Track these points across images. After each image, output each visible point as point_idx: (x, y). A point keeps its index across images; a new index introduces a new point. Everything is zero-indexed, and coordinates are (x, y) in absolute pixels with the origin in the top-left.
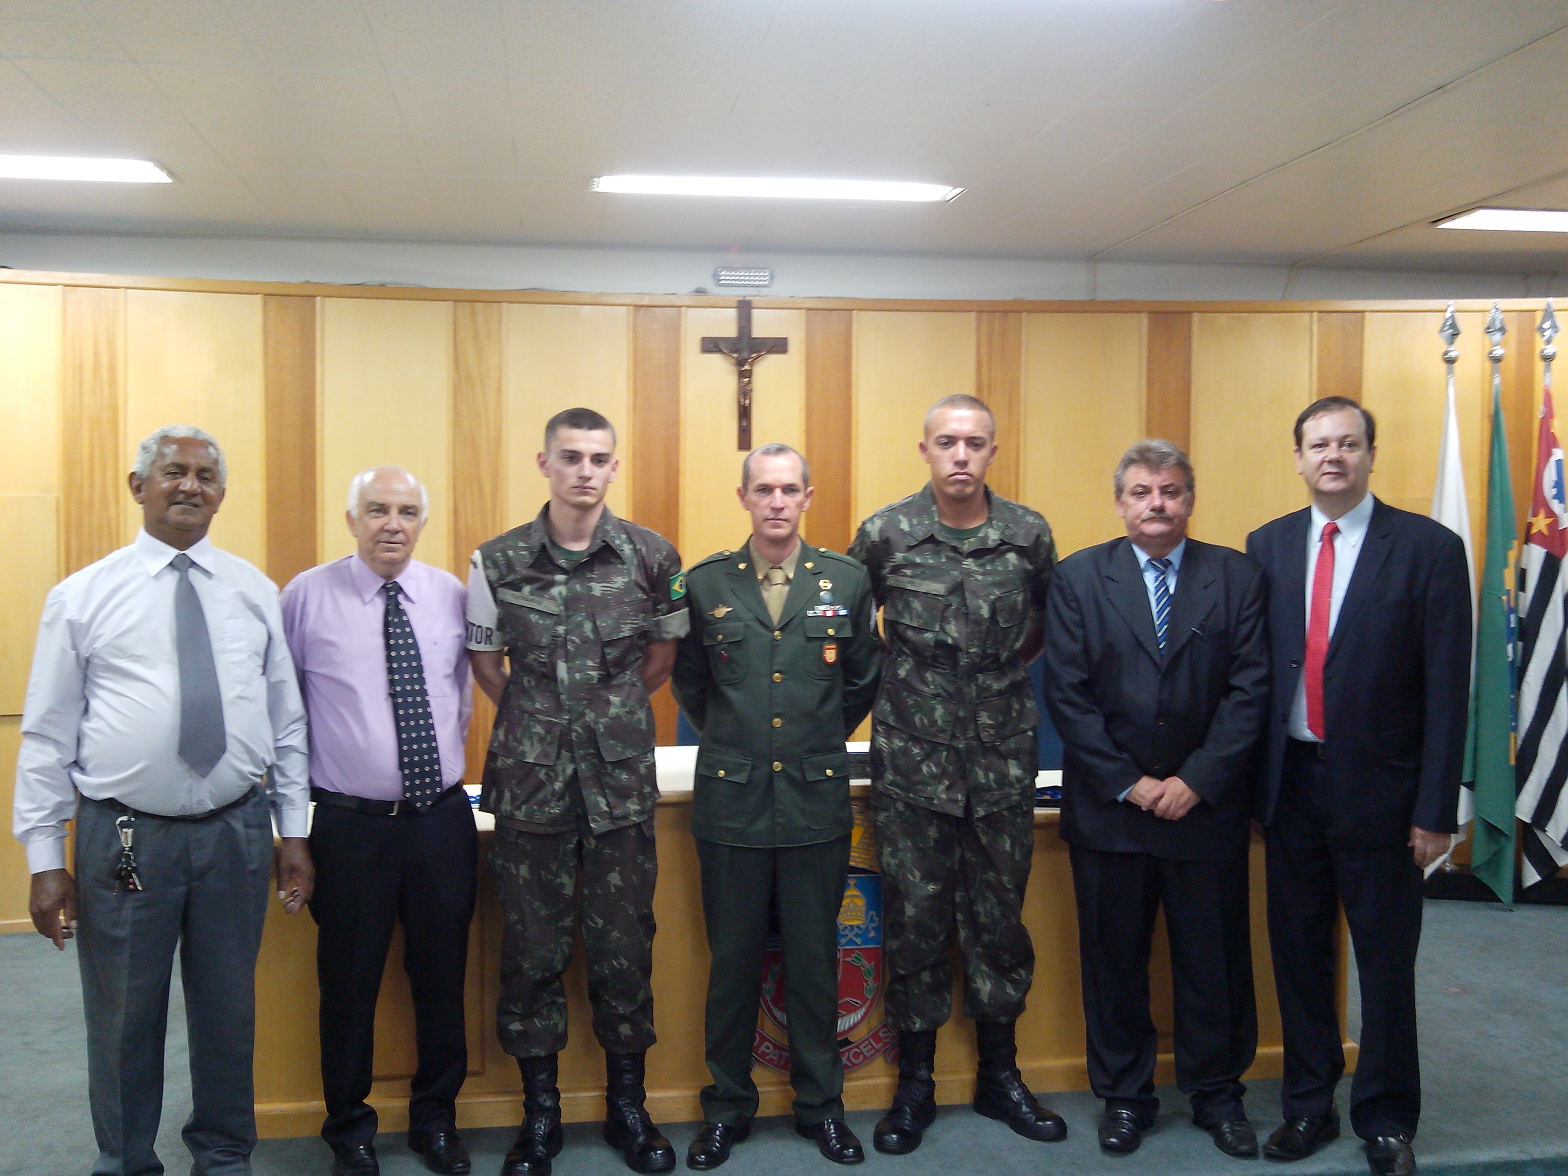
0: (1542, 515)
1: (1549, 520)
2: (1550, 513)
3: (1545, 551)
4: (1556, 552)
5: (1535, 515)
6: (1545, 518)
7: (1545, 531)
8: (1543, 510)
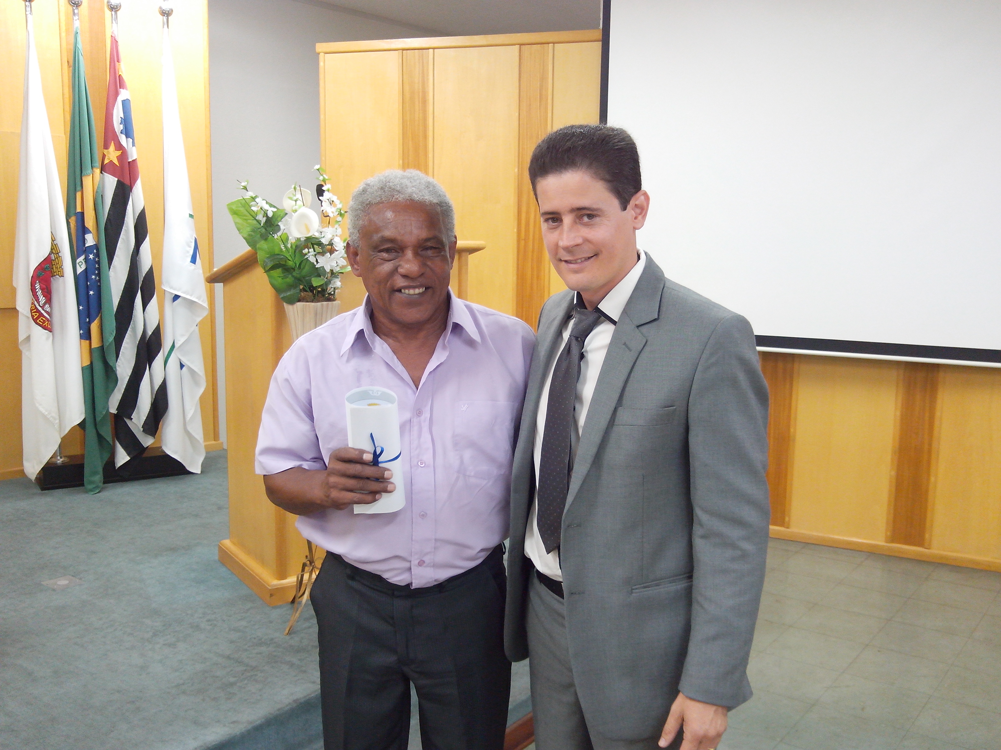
0: (112, 147)
3: (117, 179)
4: (126, 182)
5: (107, 147)
6: (115, 151)
7: (116, 162)
8: (113, 144)
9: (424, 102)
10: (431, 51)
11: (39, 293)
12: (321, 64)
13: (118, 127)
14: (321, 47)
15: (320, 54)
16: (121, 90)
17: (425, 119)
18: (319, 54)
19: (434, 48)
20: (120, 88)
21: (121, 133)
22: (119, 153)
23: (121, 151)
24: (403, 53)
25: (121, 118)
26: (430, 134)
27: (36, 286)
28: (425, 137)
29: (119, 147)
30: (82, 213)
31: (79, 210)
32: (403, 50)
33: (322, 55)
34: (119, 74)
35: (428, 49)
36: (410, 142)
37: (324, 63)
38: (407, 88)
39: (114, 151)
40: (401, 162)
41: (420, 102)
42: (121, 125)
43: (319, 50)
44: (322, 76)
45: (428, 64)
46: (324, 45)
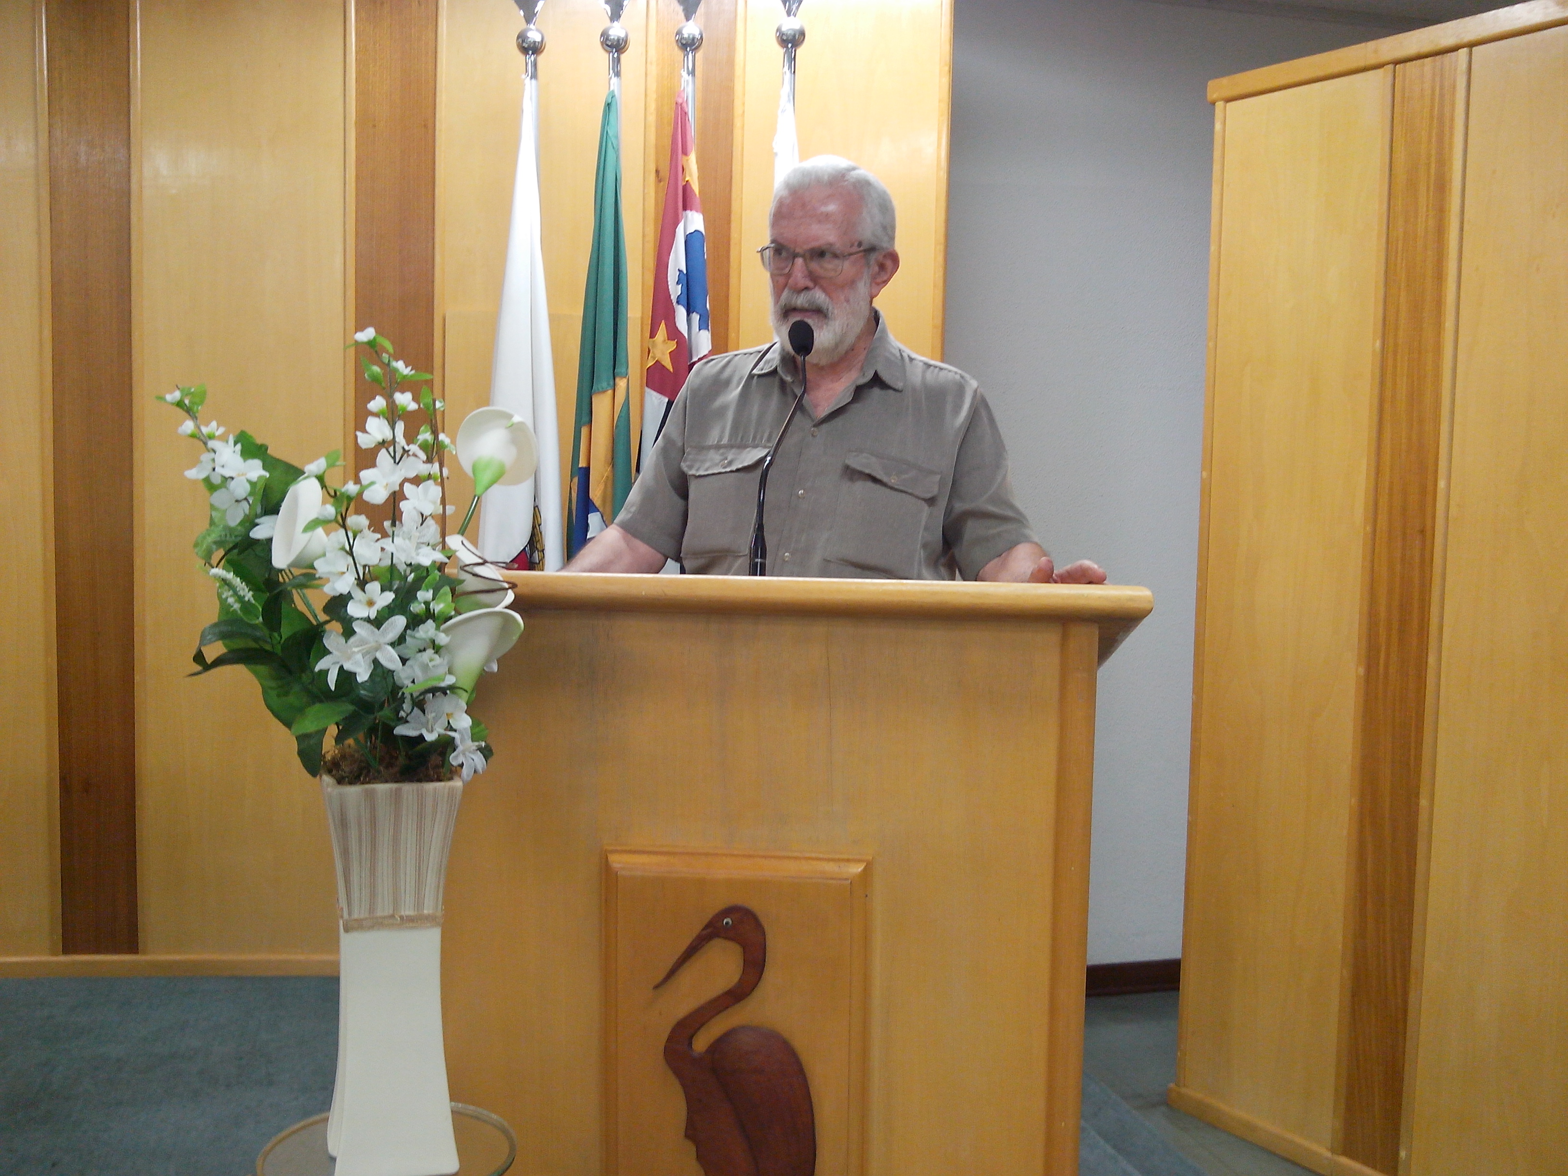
0: (661, 335)
5: (653, 334)
6: (668, 339)
7: (668, 363)
8: (663, 325)
9: (1441, 186)
10: (1464, 52)
12: (1218, 126)
13: (675, 290)
14: (1217, 88)
15: (1216, 104)
16: (689, 213)
17: (1441, 231)
18: (1213, 104)
19: (1471, 45)
20: (685, 208)
21: (678, 302)
22: (672, 346)
23: (676, 340)
24: (1395, 71)
25: (679, 270)
26: (1452, 267)
28: (1440, 276)
29: (673, 333)
30: (587, 470)
31: (582, 464)
32: (1397, 62)
33: (1219, 105)
34: (687, 179)
35: (1455, 49)
36: (1403, 294)
37: (1224, 123)
38: (1401, 156)
39: (665, 340)
40: (1378, 344)
41: (1432, 189)
42: (677, 286)
43: (1215, 96)
44: (1217, 154)
45: (1454, 87)
46: (1225, 81)
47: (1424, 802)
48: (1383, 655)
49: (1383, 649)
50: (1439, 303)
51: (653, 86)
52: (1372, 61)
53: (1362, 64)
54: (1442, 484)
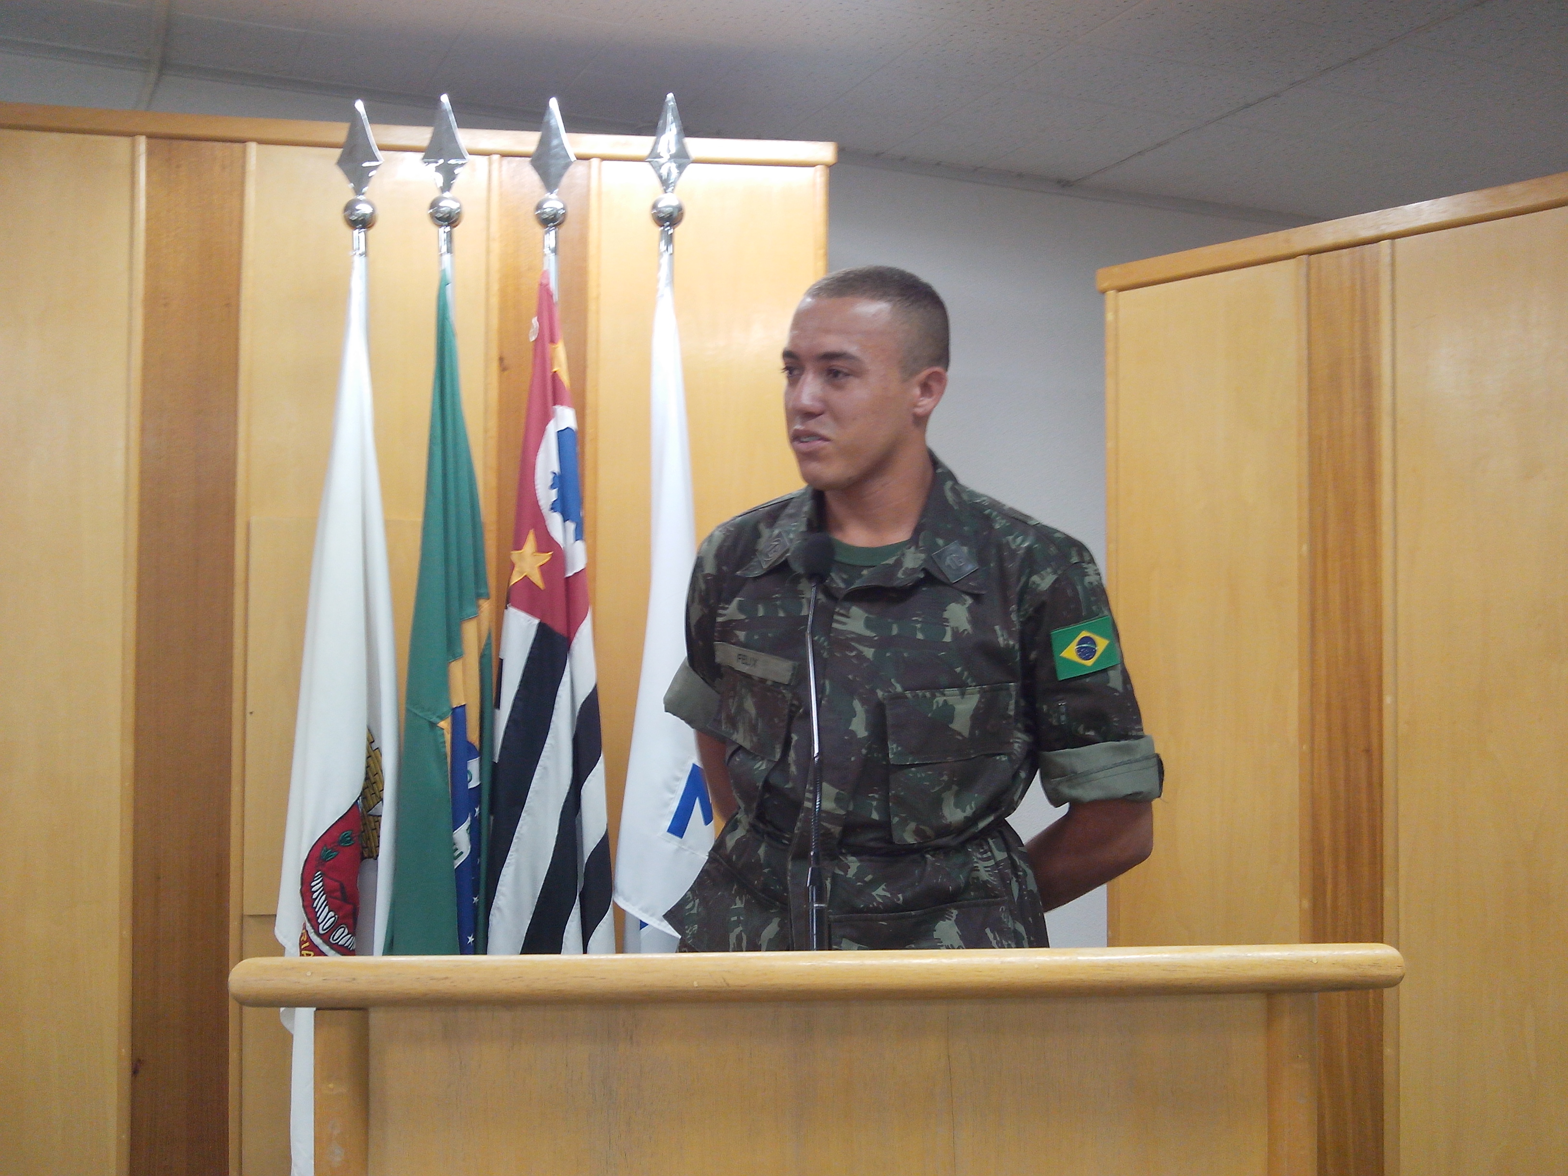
0: (530, 544)
1: (546, 557)
2: (546, 543)
3: (536, 621)
4: (559, 626)
5: (518, 545)
6: (537, 552)
7: (538, 579)
8: (532, 535)
9: (1368, 381)
10: (1386, 243)
11: (320, 901)
12: (1110, 317)
13: (546, 495)
14: (1107, 276)
15: (1107, 293)
16: (558, 407)
18: (1104, 292)
19: (1394, 237)
20: (554, 403)
21: (551, 509)
23: (551, 553)
24: (1309, 262)
25: (550, 471)
26: (1386, 467)
27: (313, 884)
28: (1372, 476)
32: (1311, 253)
33: (1111, 293)
34: (554, 371)
35: (1376, 240)
36: (1331, 496)
37: (1116, 312)
38: (1321, 352)
39: (533, 553)
40: (1305, 548)
41: (1358, 386)
42: (549, 491)
43: (1105, 285)
44: (1110, 346)
45: (1376, 281)
46: (1116, 270)
47: (1388, 1051)
48: (1329, 887)
49: (1329, 880)
50: (1373, 506)
51: (495, 265)
52: (1284, 250)
53: (1272, 253)
54: (1388, 700)
